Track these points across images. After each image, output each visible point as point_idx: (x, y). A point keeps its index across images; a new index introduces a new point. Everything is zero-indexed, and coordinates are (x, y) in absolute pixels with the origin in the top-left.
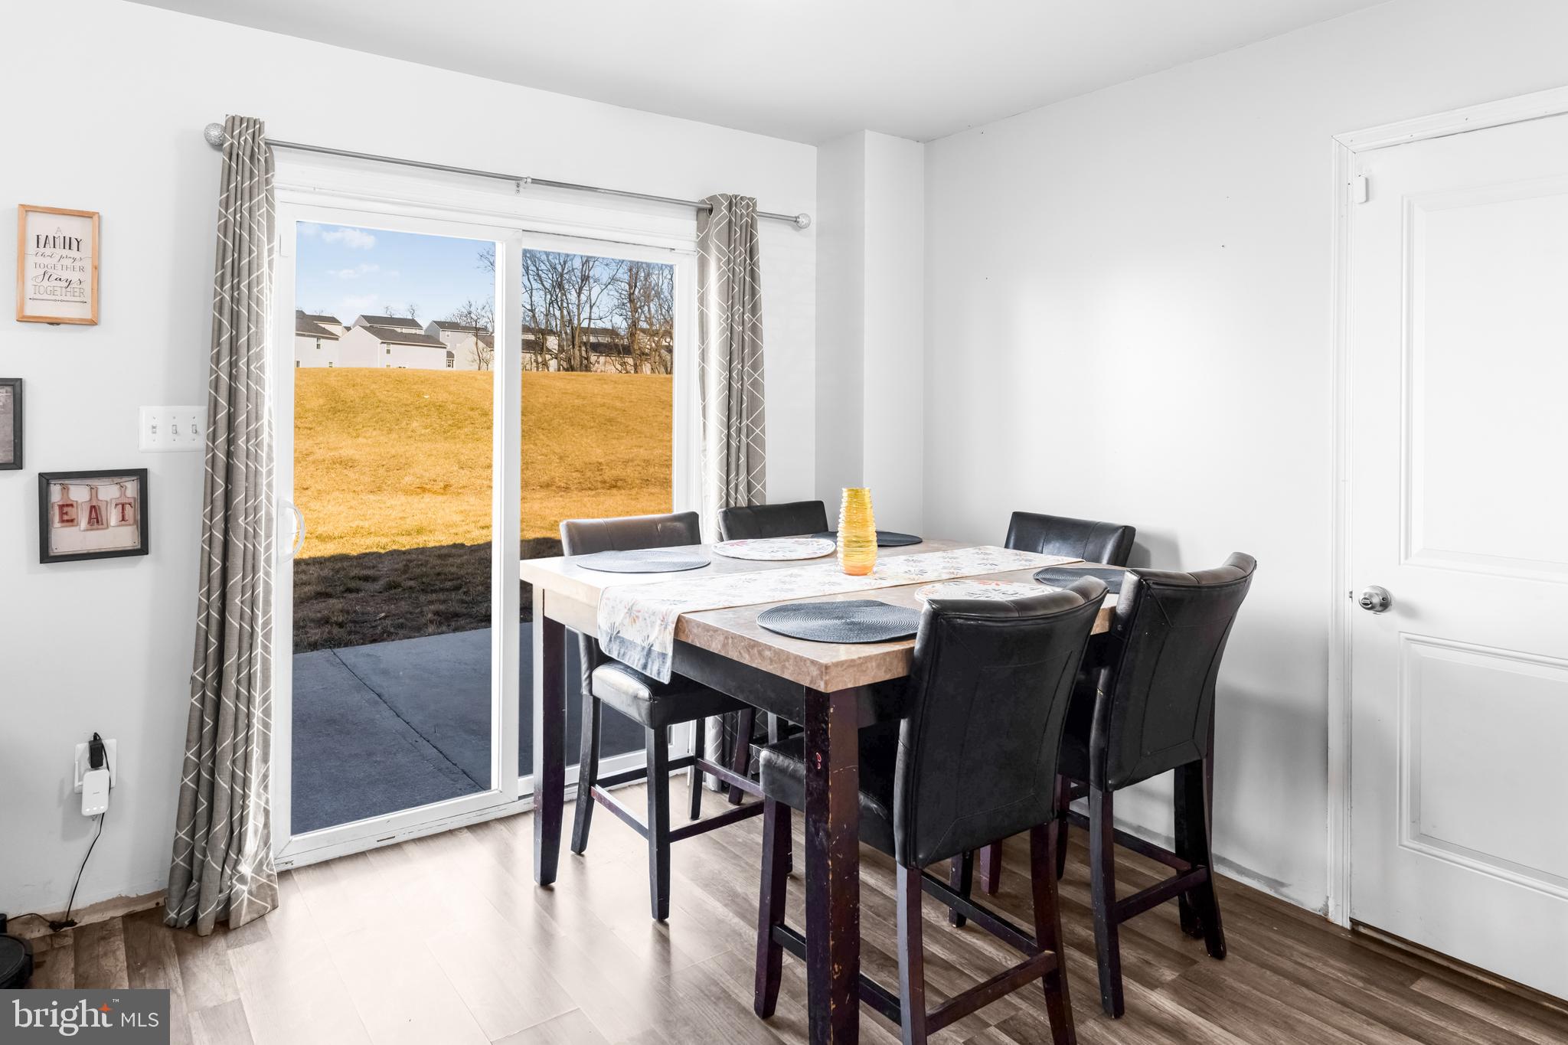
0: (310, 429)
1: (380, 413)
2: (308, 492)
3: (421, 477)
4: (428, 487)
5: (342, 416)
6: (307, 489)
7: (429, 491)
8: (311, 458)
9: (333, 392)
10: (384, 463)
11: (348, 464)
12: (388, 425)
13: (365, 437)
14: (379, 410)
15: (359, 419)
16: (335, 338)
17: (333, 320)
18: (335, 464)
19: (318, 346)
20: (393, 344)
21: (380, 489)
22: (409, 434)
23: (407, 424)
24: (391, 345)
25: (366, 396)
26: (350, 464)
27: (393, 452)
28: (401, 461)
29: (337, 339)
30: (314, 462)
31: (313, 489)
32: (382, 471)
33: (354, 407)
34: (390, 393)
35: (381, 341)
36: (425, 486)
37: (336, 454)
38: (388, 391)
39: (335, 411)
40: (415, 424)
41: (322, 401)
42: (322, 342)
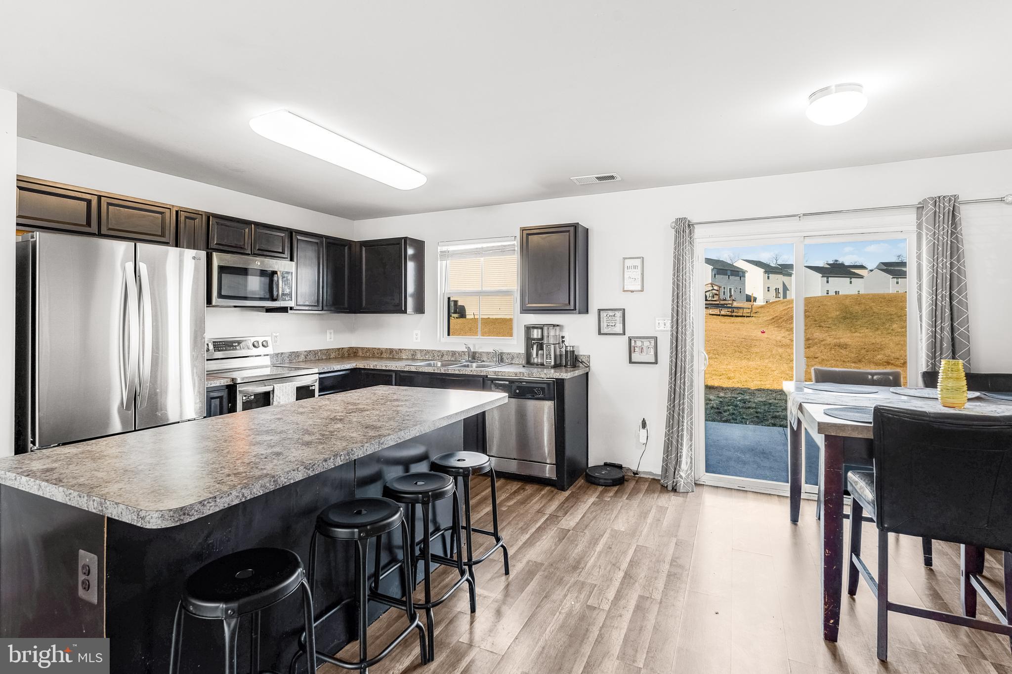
0: (829, 328)
1: (872, 319)
2: (817, 360)
3: (889, 356)
4: (892, 362)
5: (848, 321)
6: (817, 358)
7: (892, 364)
8: (823, 343)
9: (846, 308)
10: (866, 347)
11: (844, 346)
12: (877, 326)
13: (860, 333)
14: (873, 318)
15: (859, 323)
16: (861, 277)
17: (862, 267)
18: (835, 346)
19: (851, 282)
20: (900, 278)
21: (860, 361)
22: (889, 331)
23: (890, 326)
24: (899, 279)
25: (866, 310)
26: (844, 347)
27: (874, 341)
28: (877, 346)
29: (862, 278)
30: (824, 345)
31: (820, 358)
32: (863, 351)
33: (857, 316)
34: (882, 308)
35: (892, 277)
36: (890, 361)
37: (838, 341)
38: (881, 307)
39: (845, 318)
40: (895, 326)
41: (838, 313)
42: (853, 280)
